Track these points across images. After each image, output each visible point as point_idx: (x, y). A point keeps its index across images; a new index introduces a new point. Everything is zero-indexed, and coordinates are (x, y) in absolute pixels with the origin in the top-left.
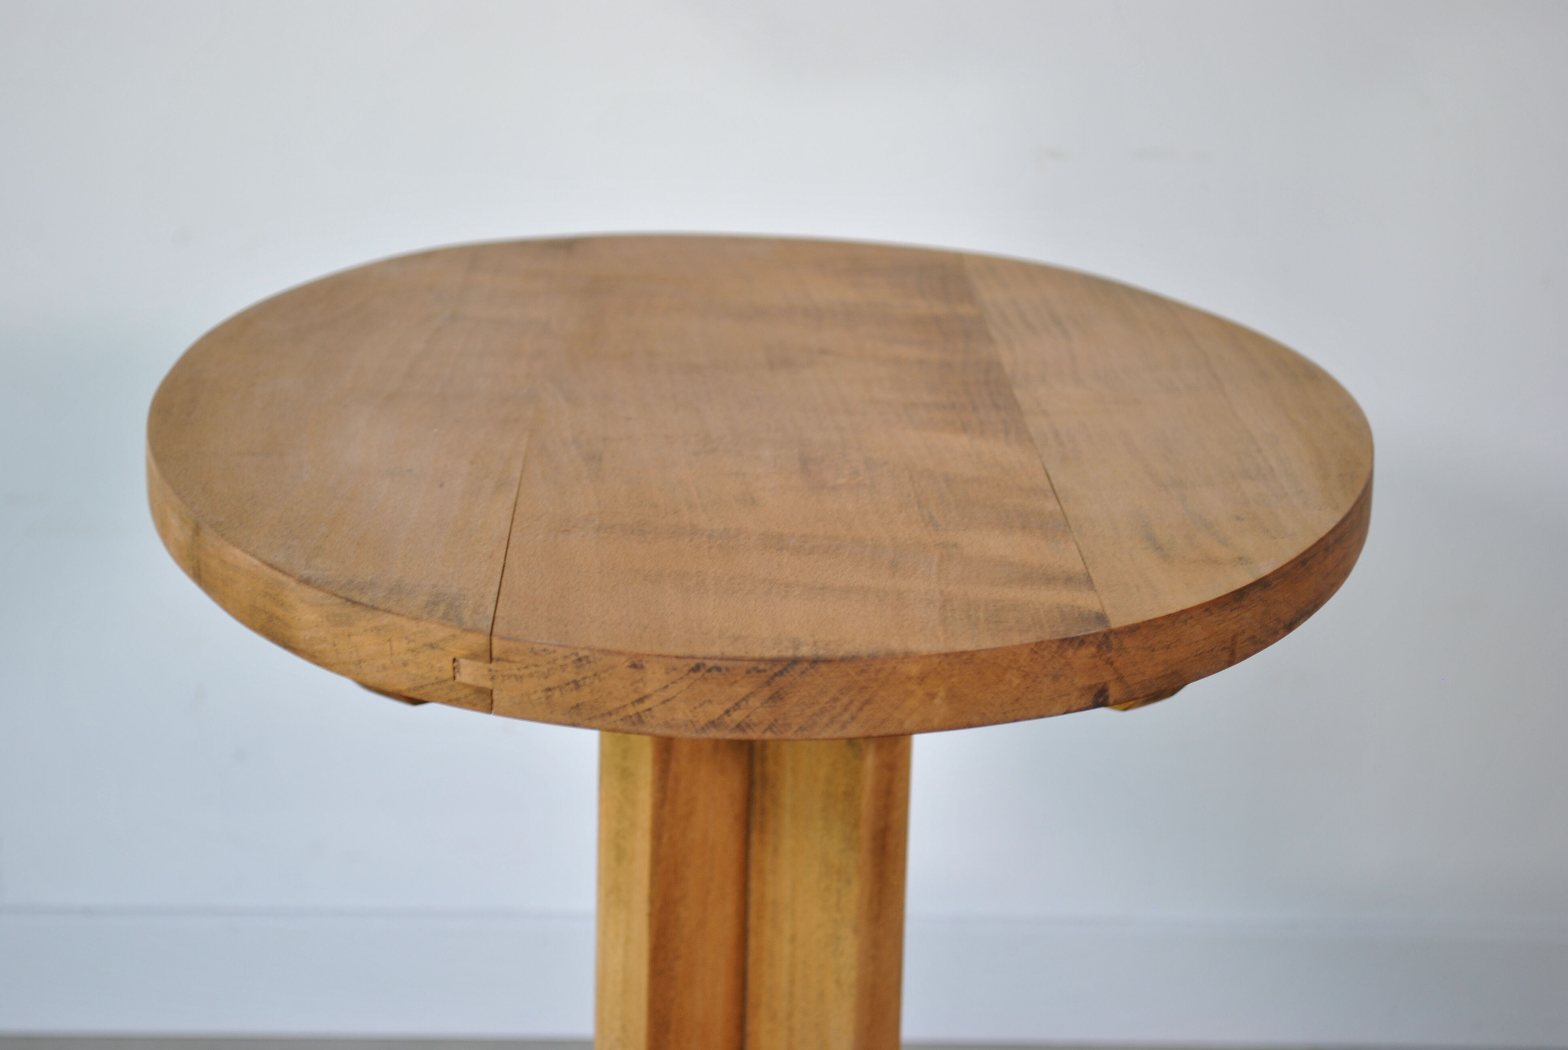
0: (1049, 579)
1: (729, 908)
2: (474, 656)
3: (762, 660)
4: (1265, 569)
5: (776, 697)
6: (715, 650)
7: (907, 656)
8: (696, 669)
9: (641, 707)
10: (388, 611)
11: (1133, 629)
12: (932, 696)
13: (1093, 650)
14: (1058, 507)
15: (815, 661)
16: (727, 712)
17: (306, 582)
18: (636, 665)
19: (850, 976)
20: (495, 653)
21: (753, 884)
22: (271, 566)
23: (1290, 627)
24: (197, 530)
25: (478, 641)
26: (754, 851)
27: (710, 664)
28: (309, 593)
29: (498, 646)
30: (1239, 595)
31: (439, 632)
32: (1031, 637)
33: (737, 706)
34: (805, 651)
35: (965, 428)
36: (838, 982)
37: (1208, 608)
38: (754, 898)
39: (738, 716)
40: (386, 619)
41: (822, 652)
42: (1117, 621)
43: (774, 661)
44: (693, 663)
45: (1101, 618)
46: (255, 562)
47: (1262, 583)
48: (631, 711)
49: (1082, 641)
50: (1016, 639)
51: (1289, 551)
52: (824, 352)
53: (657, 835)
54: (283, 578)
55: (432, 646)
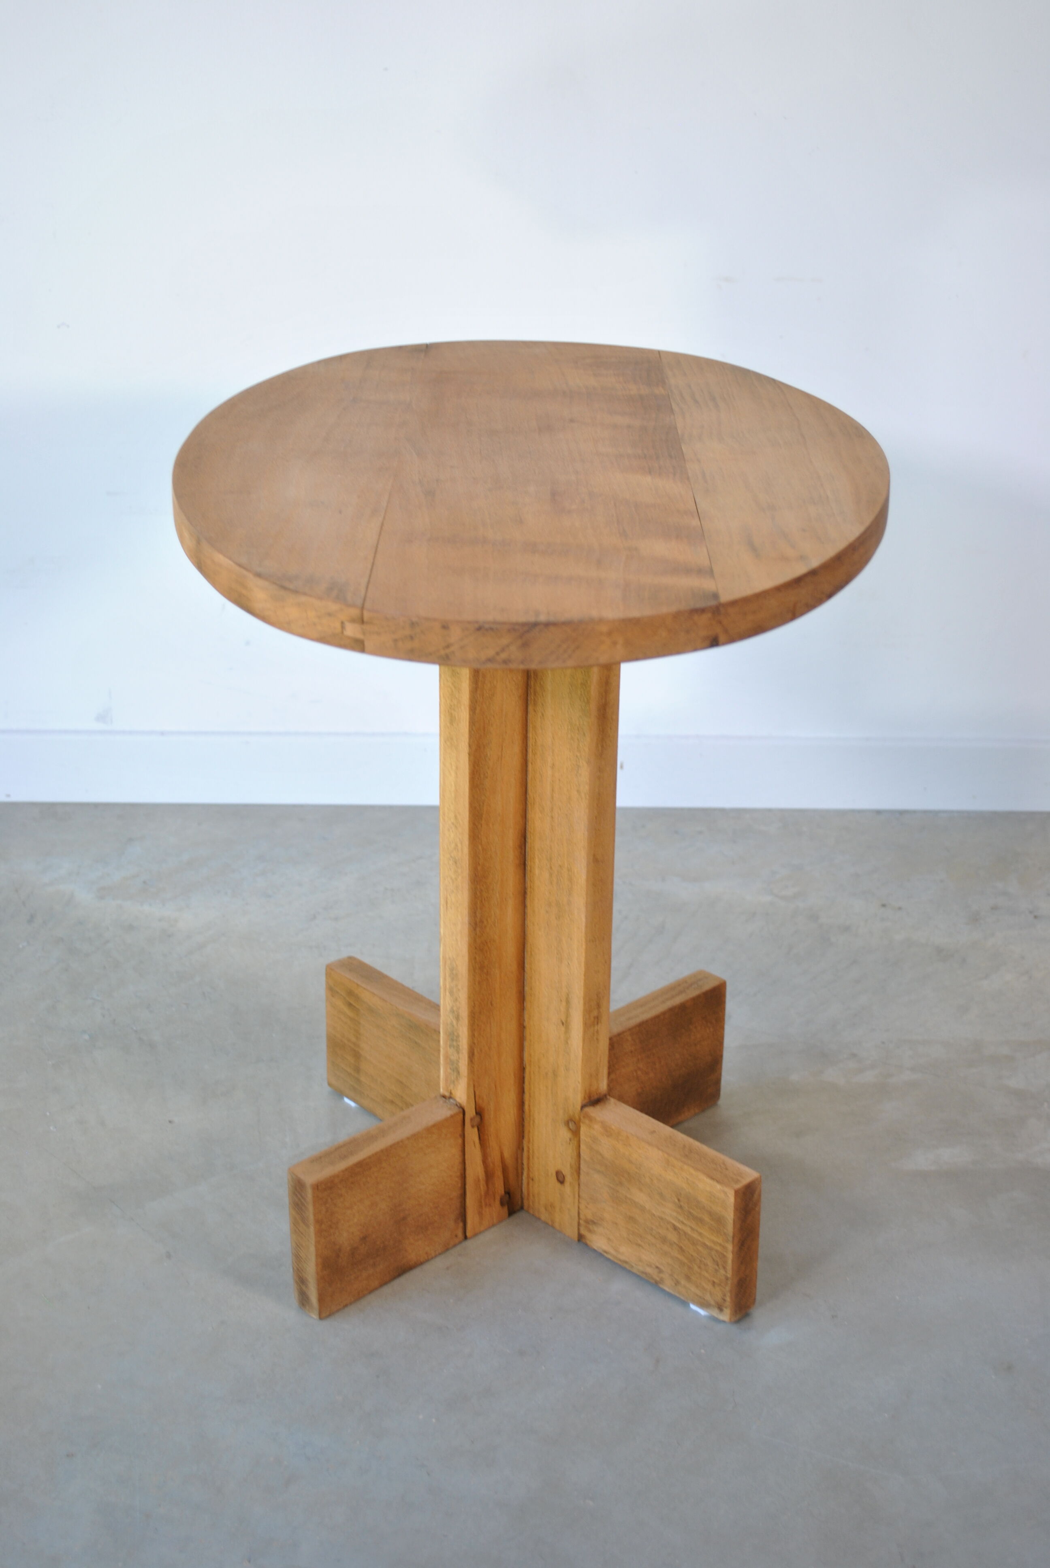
0: (688, 570)
1: (517, 749)
2: (353, 621)
3: (517, 624)
4: (815, 563)
5: (525, 645)
6: (490, 618)
7: (601, 621)
8: (479, 629)
9: (448, 651)
10: (305, 594)
11: (734, 603)
12: (615, 643)
13: (709, 615)
14: (699, 523)
15: (547, 625)
16: (498, 654)
17: (259, 575)
18: (445, 627)
19: (585, 788)
20: (365, 619)
21: (530, 735)
22: (240, 565)
23: (830, 596)
24: (198, 542)
25: (354, 612)
26: (530, 716)
27: (487, 626)
28: (260, 582)
29: (366, 615)
30: (798, 581)
31: (333, 607)
32: (673, 609)
33: (503, 650)
34: (543, 618)
35: (650, 472)
36: (578, 791)
37: (779, 589)
38: (531, 742)
39: (504, 656)
40: (303, 599)
41: (552, 619)
42: (725, 598)
43: (524, 624)
44: (476, 626)
45: (715, 596)
46: (231, 563)
47: (813, 573)
48: (443, 652)
49: (702, 611)
50: (664, 610)
51: (830, 551)
52: (572, 421)
53: (473, 709)
54: (245, 572)
55: (330, 615)
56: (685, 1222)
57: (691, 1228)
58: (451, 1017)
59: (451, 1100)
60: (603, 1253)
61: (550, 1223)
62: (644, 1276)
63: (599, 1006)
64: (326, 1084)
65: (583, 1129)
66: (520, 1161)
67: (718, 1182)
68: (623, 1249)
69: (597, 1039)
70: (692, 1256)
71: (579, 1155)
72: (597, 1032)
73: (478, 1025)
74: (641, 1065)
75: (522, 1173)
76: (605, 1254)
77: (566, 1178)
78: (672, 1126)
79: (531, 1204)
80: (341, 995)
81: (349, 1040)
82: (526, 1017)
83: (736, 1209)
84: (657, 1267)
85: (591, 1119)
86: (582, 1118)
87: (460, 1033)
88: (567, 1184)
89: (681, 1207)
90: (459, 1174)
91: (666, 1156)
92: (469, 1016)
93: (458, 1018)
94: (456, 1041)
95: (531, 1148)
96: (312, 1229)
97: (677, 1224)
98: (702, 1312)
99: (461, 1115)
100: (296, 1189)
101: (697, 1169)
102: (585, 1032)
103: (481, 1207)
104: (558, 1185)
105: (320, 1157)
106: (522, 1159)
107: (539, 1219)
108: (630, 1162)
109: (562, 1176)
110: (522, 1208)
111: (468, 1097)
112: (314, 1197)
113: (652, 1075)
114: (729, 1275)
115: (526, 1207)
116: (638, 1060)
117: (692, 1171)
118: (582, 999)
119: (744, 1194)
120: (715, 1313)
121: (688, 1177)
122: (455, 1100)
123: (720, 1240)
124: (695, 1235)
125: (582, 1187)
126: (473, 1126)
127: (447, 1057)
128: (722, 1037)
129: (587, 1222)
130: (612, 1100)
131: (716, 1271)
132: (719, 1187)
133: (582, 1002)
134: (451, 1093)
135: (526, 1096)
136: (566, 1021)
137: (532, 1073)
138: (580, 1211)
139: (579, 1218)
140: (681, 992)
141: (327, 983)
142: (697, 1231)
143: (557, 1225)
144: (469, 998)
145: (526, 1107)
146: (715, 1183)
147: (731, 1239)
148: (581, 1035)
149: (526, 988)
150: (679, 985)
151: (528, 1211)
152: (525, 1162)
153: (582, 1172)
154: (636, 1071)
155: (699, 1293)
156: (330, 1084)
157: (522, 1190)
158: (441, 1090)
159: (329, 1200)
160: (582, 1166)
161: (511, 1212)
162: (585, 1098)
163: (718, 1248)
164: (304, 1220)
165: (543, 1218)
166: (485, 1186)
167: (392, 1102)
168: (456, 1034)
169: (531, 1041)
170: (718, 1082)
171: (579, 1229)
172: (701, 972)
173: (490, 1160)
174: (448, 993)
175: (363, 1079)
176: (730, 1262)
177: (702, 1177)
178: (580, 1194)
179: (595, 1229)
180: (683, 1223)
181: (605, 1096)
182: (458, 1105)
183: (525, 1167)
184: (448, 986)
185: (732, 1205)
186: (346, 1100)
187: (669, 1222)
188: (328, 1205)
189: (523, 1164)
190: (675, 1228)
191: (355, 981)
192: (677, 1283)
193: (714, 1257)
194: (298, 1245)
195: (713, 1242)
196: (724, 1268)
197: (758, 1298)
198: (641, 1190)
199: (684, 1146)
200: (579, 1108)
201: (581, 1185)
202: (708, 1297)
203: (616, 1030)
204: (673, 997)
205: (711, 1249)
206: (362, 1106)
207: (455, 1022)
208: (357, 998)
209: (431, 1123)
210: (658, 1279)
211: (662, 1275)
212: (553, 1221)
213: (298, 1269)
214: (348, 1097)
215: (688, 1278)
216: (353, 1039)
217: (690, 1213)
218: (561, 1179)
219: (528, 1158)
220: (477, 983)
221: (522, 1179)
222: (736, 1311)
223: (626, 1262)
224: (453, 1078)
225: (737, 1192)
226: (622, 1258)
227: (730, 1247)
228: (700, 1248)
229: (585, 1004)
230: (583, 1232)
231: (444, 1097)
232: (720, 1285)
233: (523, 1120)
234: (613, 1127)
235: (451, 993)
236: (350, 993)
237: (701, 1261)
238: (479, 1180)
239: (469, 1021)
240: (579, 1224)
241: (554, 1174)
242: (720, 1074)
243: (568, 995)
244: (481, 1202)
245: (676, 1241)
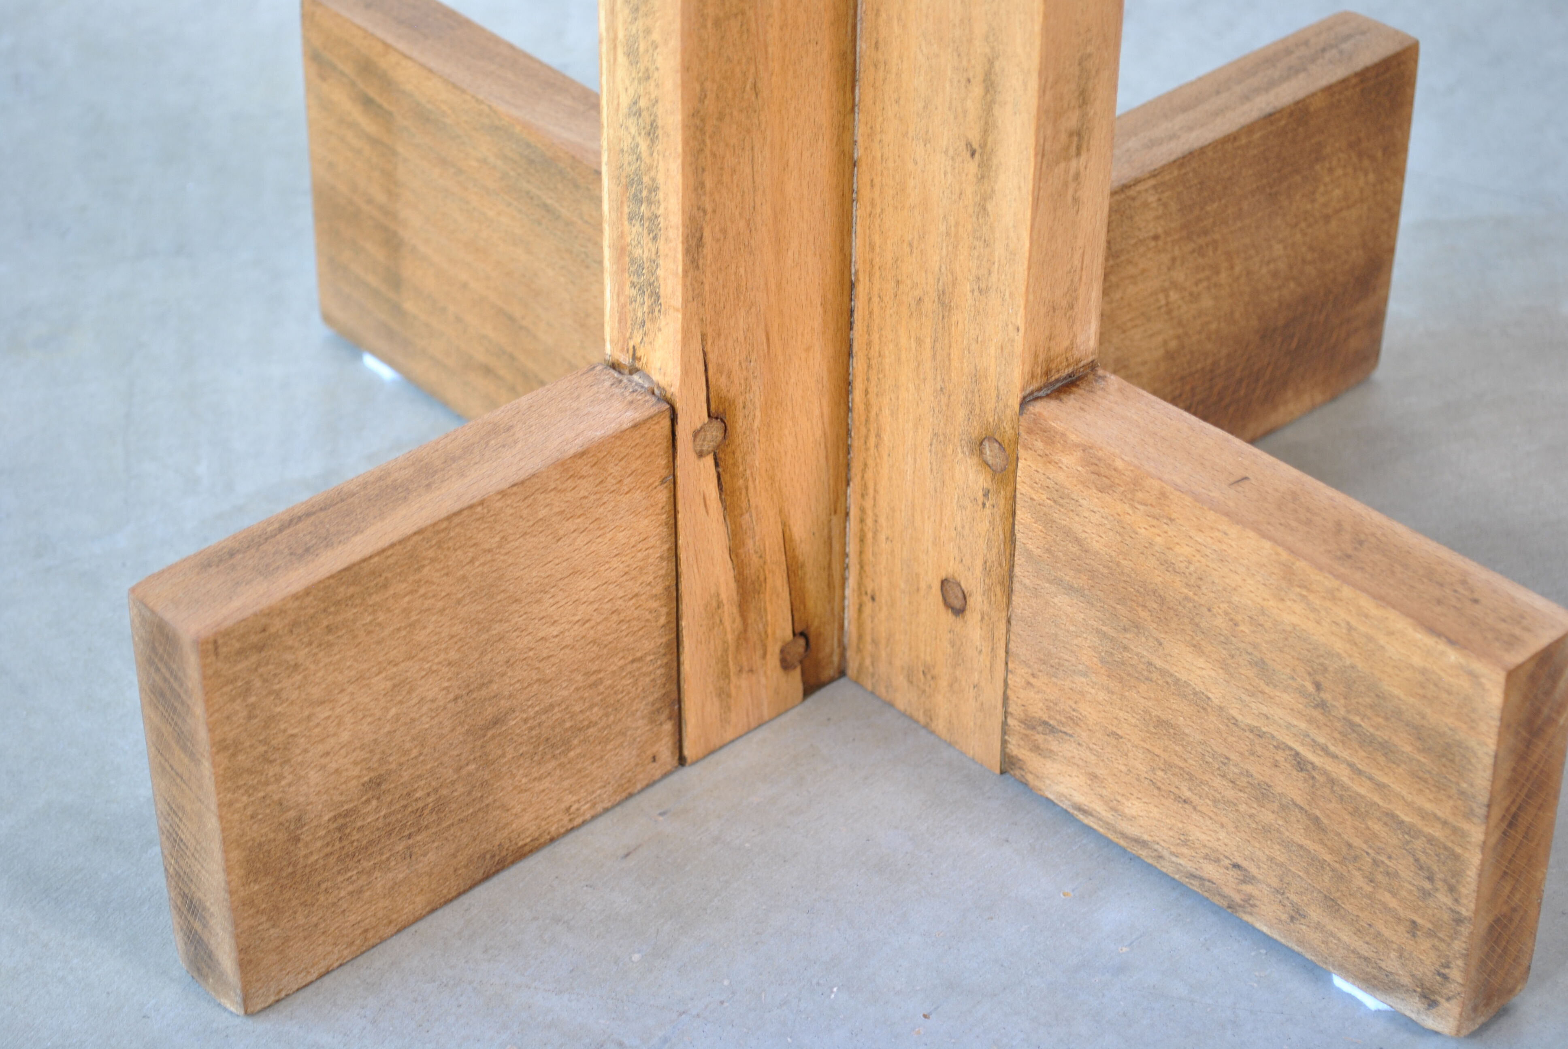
56: (1332, 748)
57: (1351, 766)
58: (633, 130)
59: (636, 377)
60: (1071, 810)
61: (922, 719)
62: (1195, 885)
63: (1084, 98)
64: (316, 318)
65: (1026, 465)
66: (836, 547)
67: (1452, 642)
68: (1133, 807)
69: (1076, 200)
70: (1350, 846)
71: (1011, 539)
72: (1077, 176)
73: (714, 155)
74: (1179, 275)
75: (844, 580)
76: (1081, 817)
77: (971, 601)
78: (1252, 441)
79: (868, 662)
80: (342, 74)
81: (370, 201)
82: (861, 132)
83: (1505, 726)
84: (1236, 866)
85: (1050, 437)
86: (1024, 435)
87: (661, 179)
88: (973, 617)
89: (1322, 705)
90: (659, 589)
91: (1284, 556)
92: (685, 127)
93: (652, 132)
94: (650, 203)
95: (870, 513)
96: (206, 766)
97: (1308, 754)
98: (1371, 1002)
99: (666, 423)
100: (154, 649)
101: (1381, 599)
102: (1040, 176)
103: (725, 675)
104: (947, 617)
105: (232, 554)
106: (844, 545)
107: (891, 705)
108: (1168, 566)
109: (960, 595)
110: (842, 673)
111: (686, 371)
112: (204, 677)
113: (1207, 302)
114: (1467, 908)
115: (852, 667)
116: (1174, 260)
117: (1366, 603)
118: (1035, 76)
119: (1533, 678)
120: (1411, 1008)
121: (1354, 623)
122: (648, 377)
123: (1444, 811)
124: (1362, 789)
125: (1016, 627)
126: (701, 455)
127: (621, 251)
128: (1398, 201)
129: (1030, 723)
130: (1114, 381)
131: (1426, 894)
132: (1453, 656)
133: (1034, 83)
134: (635, 357)
135: (858, 365)
136: (984, 145)
137: (876, 299)
138: (1009, 692)
139: (1006, 714)
140: (1293, 72)
141: (306, 41)
142: (1371, 779)
143: (940, 725)
144: (686, 68)
145: (857, 396)
146: (1442, 646)
147: (1482, 811)
148: (1028, 187)
149: (862, 46)
150: (1288, 52)
151: (857, 682)
152: (852, 548)
153: (1017, 586)
154: (1165, 291)
155: (1359, 945)
156: (328, 319)
157: (842, 627)
158: (608, 349)
159: (258, 683)
160: (1017, 570)
161: (810, 688)
162: (1033, 376)
163: (1437, 832)
164: (184, 741)
165: (901, 703)
166: (738, 619)
167: (487, 371)
168: (646, 179)
169: (873, 204)
170: (1376, 320)
171: (1004, 743)
172: (1345, 18)
173: (750, 544)
174: (622, 59)
175: (409, 306)
176: (1472, 874)
177: (1400, 623)
178: (1012, 646)
179: (1054, 746)
180: (1325, 749)
181: (1092, 366)
182: (657, 392)
183: (853, 560)
184: (621, 35)
185: (1496, 714)
186: (370, 362)
187: (1281, 746)
188: (253, 699)
189: (846, 555)
190: (1301, 764)
191: (380, 33)
192: (1297, 915)
193: (1423, 858)
194: (171, 809)
195: (1424, 815)
196: (1452, 889)
197: (1537, 964)
198: (1197, 648)
199: (1339, 527)
200: (1015, 402)
201: (1013, 622)
202: (1391, 963)
203: (1123, 173)
204: (1271, 84)
205: (1411, 831)
206: (409, 379)
207: (643, 147)
208: (387, 83)
209: (573, 449)
210: (1238, 898)
211: (1248, 888)
212: (930, 715)
213: (177, 873)
214: (374, 353)
215: (1332, 904)
216: (381, 198)
217: (1352, 725)
218: (957, 604)
219: (862, 540)
220: (709, 25)
221: (843, 598)
222: (1475, 1009)
223: (1144, 844)
224: (640, 314)
225: (1511, 675)
226: (1133, 831)
227: (1476, 833)
228: (1377, 827)
229: (1043, 91)
230: (1016, 749)
231: (615, 366)
232: (1431, 934)
233: (848, 432)
234: (1119, 464)
235: (632, 54)
236: (367, 68)
237: (1375, 862)
238: (719, 605)
239: (686, 142)
240: (1005, 729)
241: (937, 586)
242: (1385, 300)
243: (991, 62)
244: (726, 665)
245: (1299, 800)
